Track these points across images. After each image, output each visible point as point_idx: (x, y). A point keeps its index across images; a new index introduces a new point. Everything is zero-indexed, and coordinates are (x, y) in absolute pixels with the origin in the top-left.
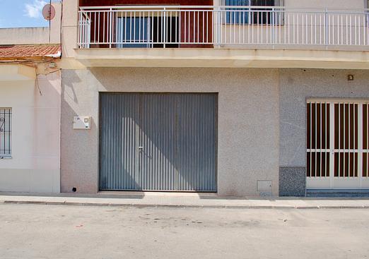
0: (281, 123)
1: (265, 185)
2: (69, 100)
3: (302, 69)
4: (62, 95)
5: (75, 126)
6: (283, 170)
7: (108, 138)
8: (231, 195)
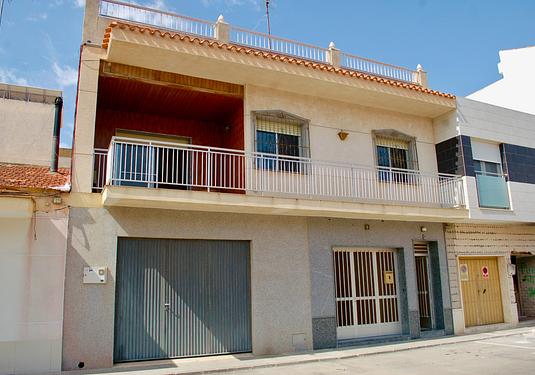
0: (311, 272)
1: (299, 339)
2: (78, 246)
3: (327, 218)
4: (69, 240)
5: (86, 280)
6: (315, 321)
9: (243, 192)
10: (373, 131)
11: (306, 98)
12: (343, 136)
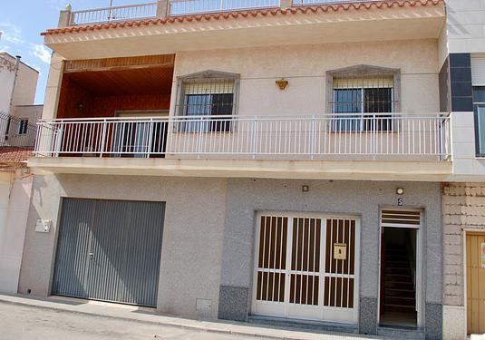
0: (225, 237)
1: (204, 305)
2: (36, 204)
3: (251, 179)
4: (31, 199)
5: (37, 229)
6: (224, 289)
7: (65, 242)
8: (169, 312)
9: (163, 156)
10: (329, 73)
11: (241, 52)
12: (282, 84)
